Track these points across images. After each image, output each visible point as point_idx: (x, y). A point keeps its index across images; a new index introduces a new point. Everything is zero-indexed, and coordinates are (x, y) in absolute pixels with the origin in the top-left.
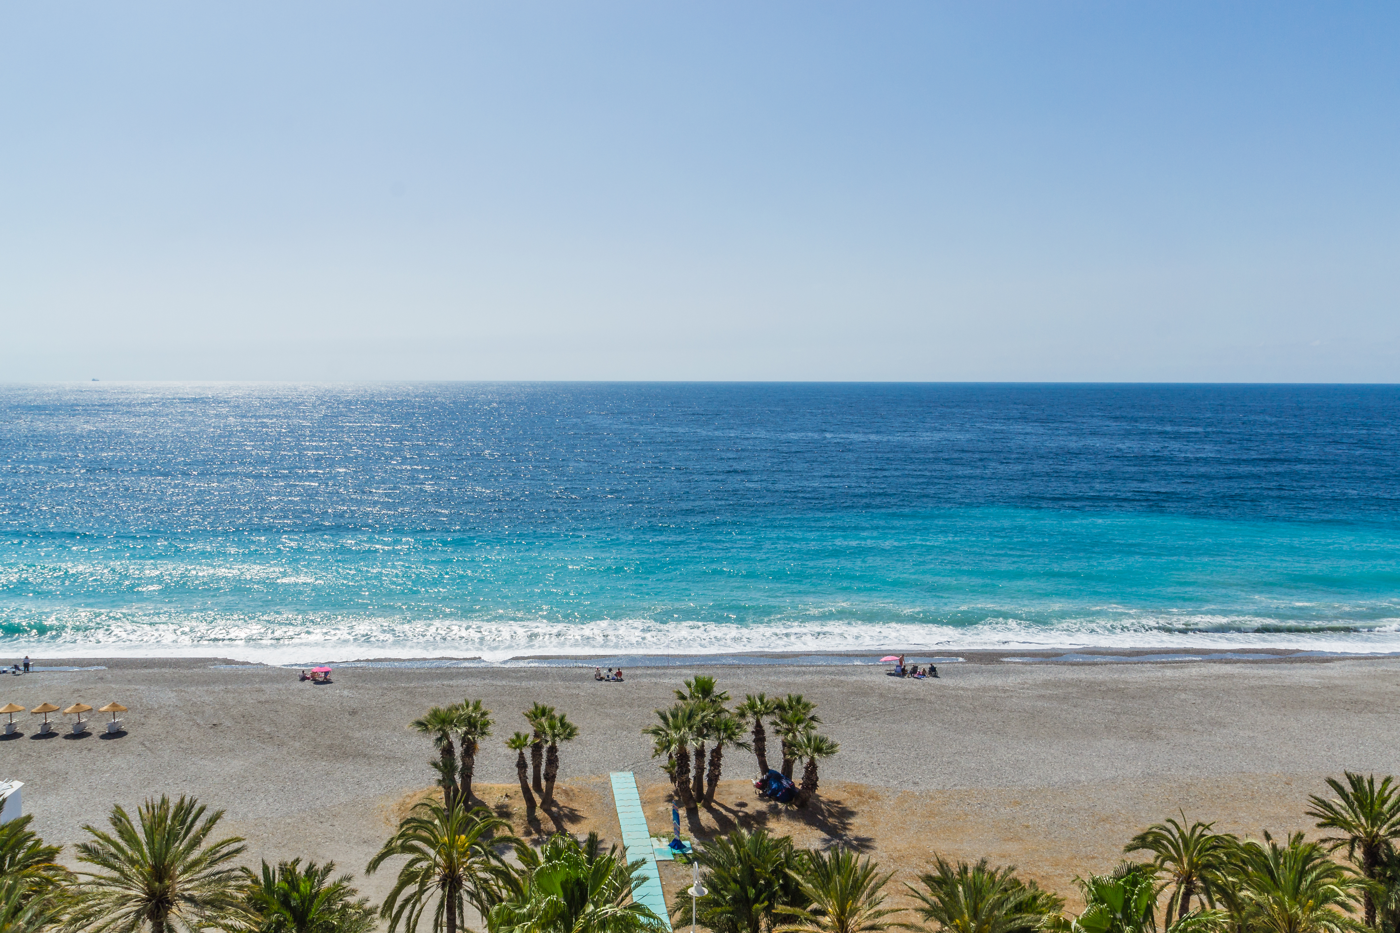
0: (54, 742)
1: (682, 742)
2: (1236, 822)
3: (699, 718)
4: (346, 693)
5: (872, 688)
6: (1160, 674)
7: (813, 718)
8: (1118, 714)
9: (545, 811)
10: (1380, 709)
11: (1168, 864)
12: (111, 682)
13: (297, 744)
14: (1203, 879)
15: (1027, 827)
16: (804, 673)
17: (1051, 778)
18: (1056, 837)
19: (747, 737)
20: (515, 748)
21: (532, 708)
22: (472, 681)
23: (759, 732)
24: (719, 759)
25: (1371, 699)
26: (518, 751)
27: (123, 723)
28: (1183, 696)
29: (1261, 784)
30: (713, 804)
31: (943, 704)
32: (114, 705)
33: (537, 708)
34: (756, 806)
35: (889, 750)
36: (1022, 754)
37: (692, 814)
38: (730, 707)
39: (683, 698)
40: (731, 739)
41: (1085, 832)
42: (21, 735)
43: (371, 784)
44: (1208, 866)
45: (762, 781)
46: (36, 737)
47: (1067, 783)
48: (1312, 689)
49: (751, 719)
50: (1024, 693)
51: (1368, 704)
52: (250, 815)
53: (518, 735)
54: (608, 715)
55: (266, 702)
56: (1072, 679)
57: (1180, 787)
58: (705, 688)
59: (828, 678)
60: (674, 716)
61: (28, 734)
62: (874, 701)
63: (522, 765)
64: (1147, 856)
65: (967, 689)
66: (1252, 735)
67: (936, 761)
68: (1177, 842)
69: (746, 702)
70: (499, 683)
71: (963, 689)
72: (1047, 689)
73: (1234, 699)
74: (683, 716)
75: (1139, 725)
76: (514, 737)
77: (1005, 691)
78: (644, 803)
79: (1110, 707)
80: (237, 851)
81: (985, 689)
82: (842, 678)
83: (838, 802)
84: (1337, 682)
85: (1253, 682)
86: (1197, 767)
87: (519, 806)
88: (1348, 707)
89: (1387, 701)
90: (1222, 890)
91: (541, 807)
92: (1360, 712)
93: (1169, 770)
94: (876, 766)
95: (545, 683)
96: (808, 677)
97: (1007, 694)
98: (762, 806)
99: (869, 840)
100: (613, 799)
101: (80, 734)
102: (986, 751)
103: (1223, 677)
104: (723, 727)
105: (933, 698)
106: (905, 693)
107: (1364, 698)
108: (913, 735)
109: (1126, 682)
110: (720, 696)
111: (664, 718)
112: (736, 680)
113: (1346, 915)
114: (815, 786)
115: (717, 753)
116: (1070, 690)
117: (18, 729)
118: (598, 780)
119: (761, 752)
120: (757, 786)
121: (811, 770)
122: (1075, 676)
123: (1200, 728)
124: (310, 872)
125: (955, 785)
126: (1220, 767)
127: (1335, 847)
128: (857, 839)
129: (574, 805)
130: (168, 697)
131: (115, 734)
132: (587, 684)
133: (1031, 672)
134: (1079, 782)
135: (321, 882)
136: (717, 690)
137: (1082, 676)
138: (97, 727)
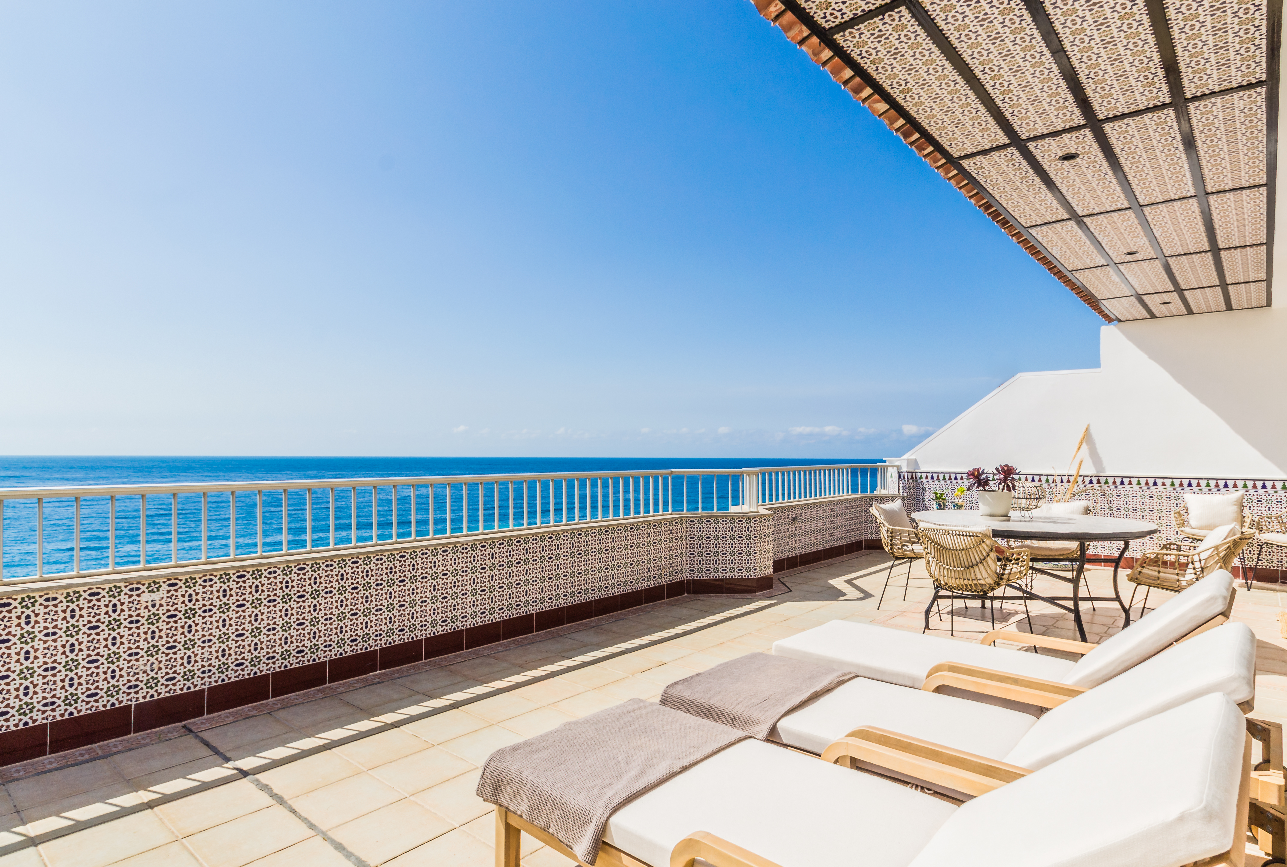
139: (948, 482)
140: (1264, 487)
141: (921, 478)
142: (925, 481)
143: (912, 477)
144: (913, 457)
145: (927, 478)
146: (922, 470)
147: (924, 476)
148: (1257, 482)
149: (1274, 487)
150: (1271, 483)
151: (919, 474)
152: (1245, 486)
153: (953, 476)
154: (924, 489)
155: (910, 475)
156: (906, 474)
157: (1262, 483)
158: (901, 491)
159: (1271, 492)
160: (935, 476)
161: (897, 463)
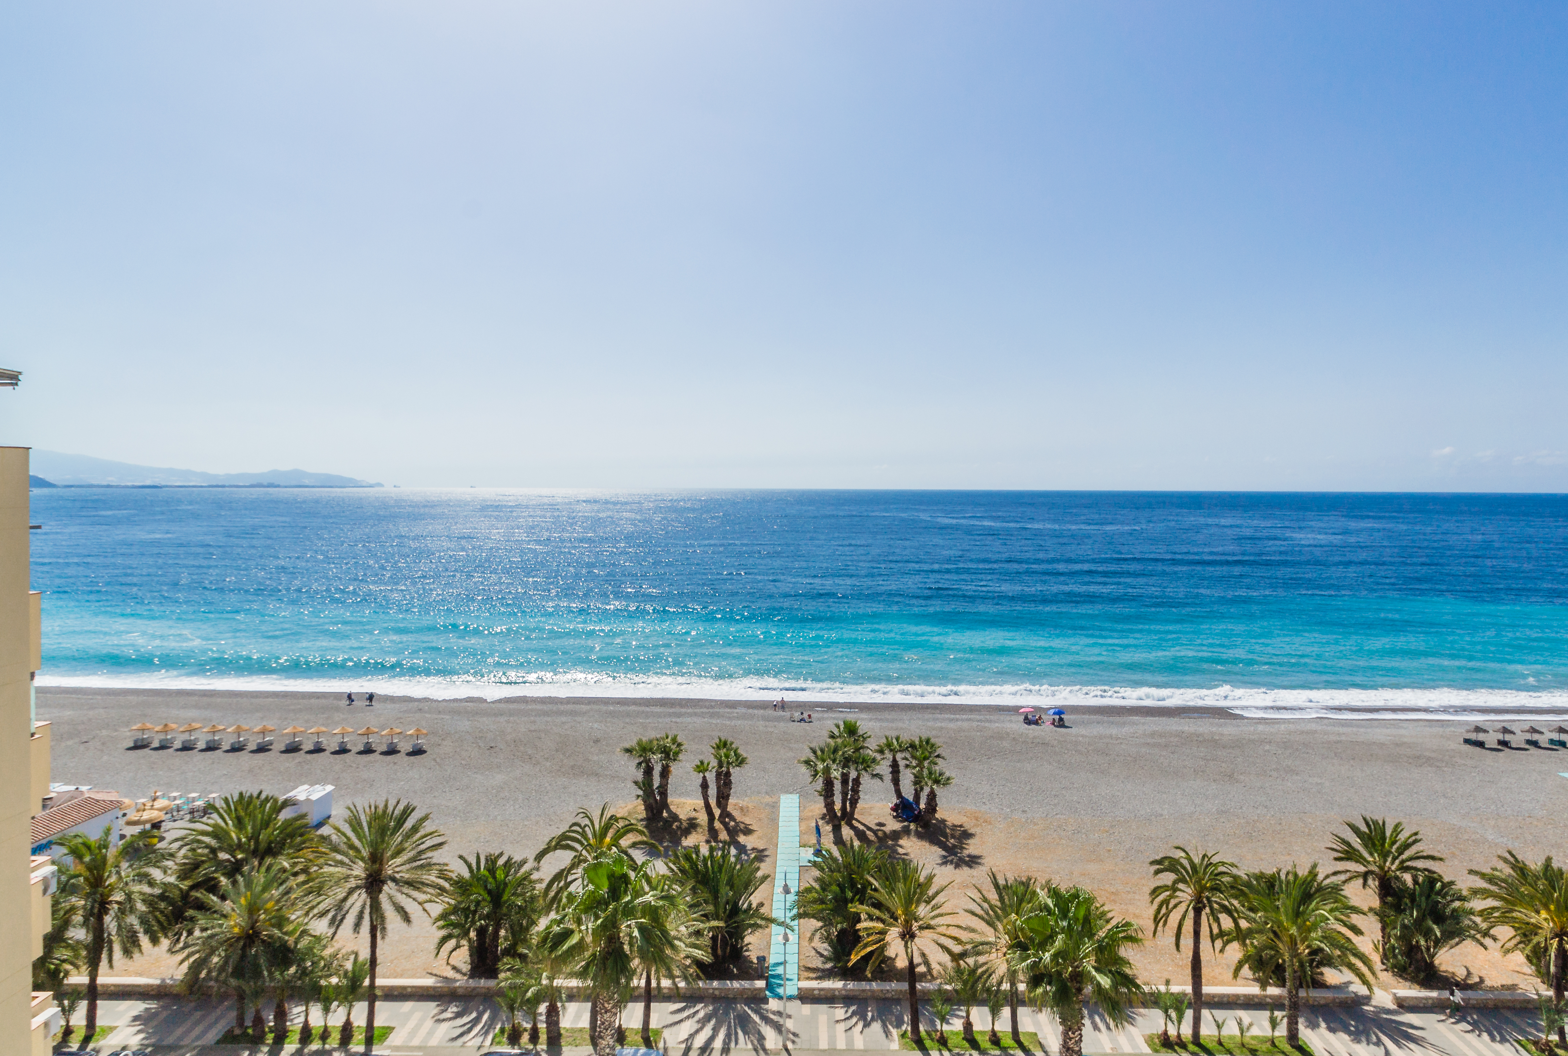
0: (371, 757)
1: (827, 770)
2: (1289, 854)
3: (840, 753)
4: (596, 725)
5: (1008, 734)
7: (938, 756)
8: (1207, 760)
9: (721, 822)
10: (1438, 764)
11: (1181, 886)
12: (426, 712)
13: (548, 764)
15: (1109, 851)
16: (957, 720)
17: (1139, 811)
19: (884, 768)
20: (699, 772)
21: (717, 741)
22: (695, 719)
23: (895, 766)
24: (858, 786)
25: (1433, 755)
26: (701, 775)
27: (425, 744)
28: (1267, 747)
29: (1319, 823)
30: (854, 822)
32: (418, 730)
33: (720, 740)
34: (892, 825)
35: (1009, 784)
36: (1119, 791)
37: (837, 830)
38: (872, 744)
39: (833, 736)
40: (866, 771)
42: (350, 751)
43: (595, 797)
44: (1215, 888)
45: (896, 805)
46: (360, 753)
48: (1382, 745)
49: (889, 756)
50: (1133, 741)
51: (1429, 759)
52: (499, 817)
53: (702, 763)
54: (791, 749)
55: (535, 731)
57: (1247, 823)
58: (851, 730)
59: (975, 724)
60: (822, 751)
61: (355, 750)
62: (1006, 744)
63: (705, 786)
65: (1086, 736)
66: (1319, 782)
67: (1046, 794)
69: (884, 741)
70: (714, 722)
71: (1082, 736)
72: (1153, 738)
73: (1311, 751)
74: (829, 750)
75: (1223, 770)
76: (699, 763)
77: (1117, 739)
78: (801, 819)
79: (1202, 755)
80: (441, 844)
81: (1101, 737)
82: (987, 725)
83: (961, 826)
84: (1405, 740)
86: (1266, 807)
87: (702, 818)
88: (1411, 761)
89: (1447, 757)
91: (718, 820)
92: (1421, 766)
93: (1241, 808)
94: (995, 796)
95: (750, 722)
96: (959, 723)
97: (1119, 741)
98: (896, 826)
99: (979, 857)
100: (778, 816)
101: (392, 751)
102: (1089, 787)
104: (861, 760)
105: (1055, 743)
106: (1034, 738)
107: (1427, 754)
108: (1032, 772)
110: (862, 736)
111: (814, 752)
112: (900, 725)
114: (934, 810)
115: (857, 782)
116: (1172, 739)
117: (349, 747)
118: (770, 800)
119: (896, 781)
120: (893, 809)
121: (932, 796)
123: (1275, 774)
124: (508, 864)
125: (1056, 815)
126: (1286, 808)
127: (1351, 879)
128: (969, 856)
129: (747, 820)
130: (464, 725)
131: (418, 752)
132: (782, 724)
133: (1143, 724)
134: (1162, 815)
135: (516, 872)
136: (860, 732)
138: (405, 746)
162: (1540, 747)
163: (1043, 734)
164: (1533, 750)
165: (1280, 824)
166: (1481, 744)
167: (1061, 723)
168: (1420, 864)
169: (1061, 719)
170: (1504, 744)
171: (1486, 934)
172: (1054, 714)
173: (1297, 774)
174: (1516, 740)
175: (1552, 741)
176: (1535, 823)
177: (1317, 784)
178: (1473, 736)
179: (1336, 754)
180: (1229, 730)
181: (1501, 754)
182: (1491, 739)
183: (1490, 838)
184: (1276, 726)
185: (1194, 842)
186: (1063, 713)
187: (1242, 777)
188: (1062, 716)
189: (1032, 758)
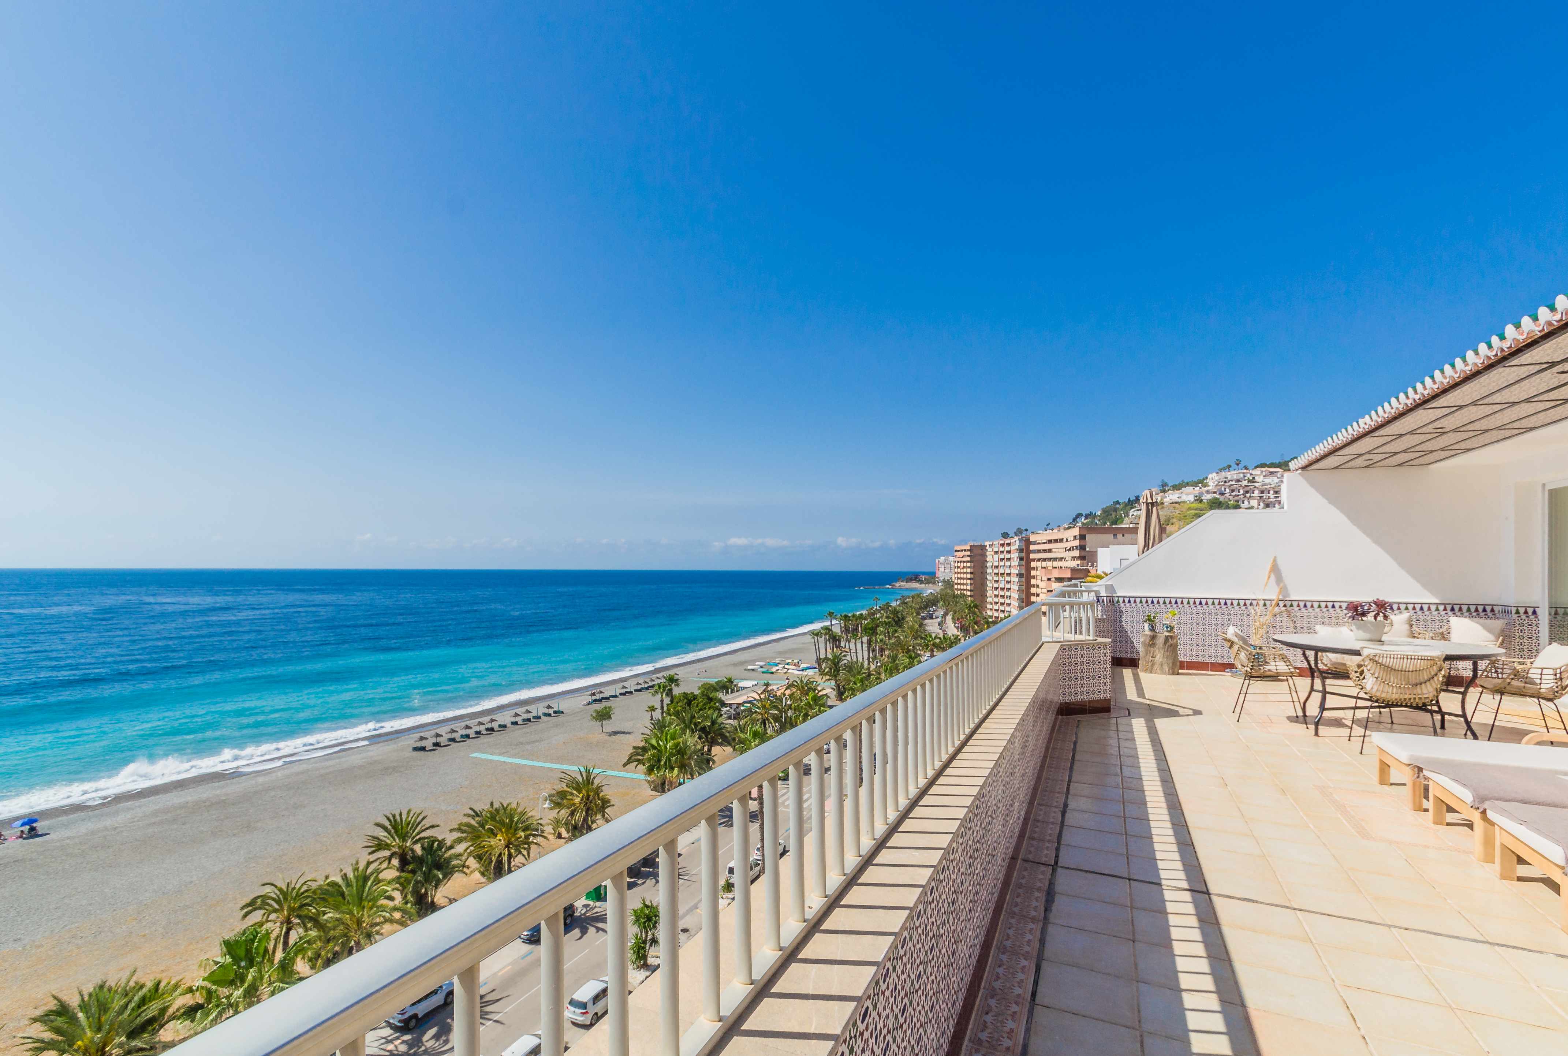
6: (253, 782)
8: (222, 820)
10: (401, 770)
11: (273, 916)
14: (299, 917)
15: (144, 936)
17: (165, 887)
18: (172, 934)
25: (396, 764)
28: (273, 793)
31: (46, 858)
36: (136, 877)
41: (199, 920)
44: (302, 906)
47: (180, 887)
48: (361, 767)
50: (134, 826)
51: (394, 768)
56: (180, 803)
64: (257, 916)
65: (74, 837)
66: (323, 808)
67: (41, 912)
68: (278, 897)
71: (68, 838)
72: (157, 816)
73: (309, 786)
75: (239, 824)
77: (115, 829)
79: (214, 817)
81: (93, 833)
84: (376, 759)
85: (322, 772)
86: (286, 842)
88: (383, 772)
89: (405, 763)
90: (311, 919)
92: (390, 774)
93: (266, 849)
97: (117, 831)
102: (98, 885)
103: (302, 773)
107: (392, 765)
108: (12, 896)
109: (228, 794)
113: (390, 904)
116: (178, 812)
122: (182, 800)
123: (286, 813)
125: (65, 926)
126: (303, 836)
127: (381, 863)
134: (192, 882)
137: (189, 798)
139: (1145, 605)
140: (1422, 609)
141: (1118, 601)
142: (1122, 605)
143: (1110, 601)
144: (1109, 583)
145: (1124, 601)
146: (1118, 595)
147: (1121, 600)
148: (1416, 606)
149: (1429, 609)
150: (1427, 606)
151: (1117, 599)
152: (1414, 609)
153: (1150, 600)
154: (1121, 612)
155: (1108, 598)
156: (1105, 598)
157: (1420, 606)
158: (1100, 613)
159: (1427, 613)
160: (1132, 600)
161: (1095, 589)
162: (457, 742)
163: (10, 851)
164: (454, 745)
165: (302, 851)
166: (423, 749)
167: (33, 833)
168: (423, 835)
169: (33, 829)
170: (437, 744)
171: (464, 866)
172: (23, 825)
173: (304, 807)
174: (443, 741)
175: (462, 736)
176: (465, 790)
177: (323, 810)
178: (419, 744)
179: (329, 783)
180: (233, 788)
181: (436, 752)
182: (428, 744)
183: (444, 808)
184: (274, 775)
185: (231, 893)
186: (36, 821)
187: (259, 824)
188: (34, 825)
189: (5, 882)
